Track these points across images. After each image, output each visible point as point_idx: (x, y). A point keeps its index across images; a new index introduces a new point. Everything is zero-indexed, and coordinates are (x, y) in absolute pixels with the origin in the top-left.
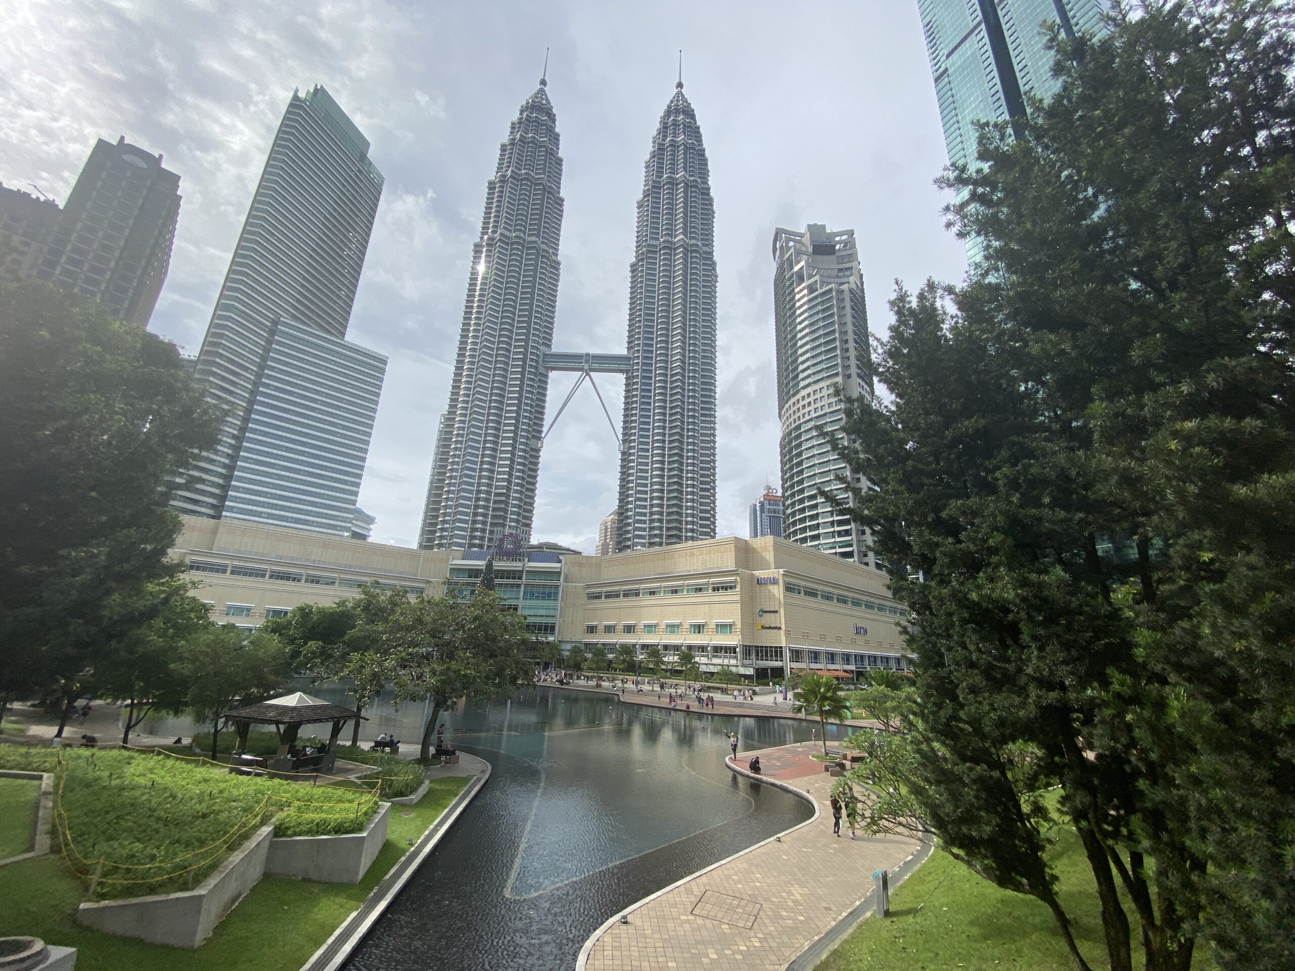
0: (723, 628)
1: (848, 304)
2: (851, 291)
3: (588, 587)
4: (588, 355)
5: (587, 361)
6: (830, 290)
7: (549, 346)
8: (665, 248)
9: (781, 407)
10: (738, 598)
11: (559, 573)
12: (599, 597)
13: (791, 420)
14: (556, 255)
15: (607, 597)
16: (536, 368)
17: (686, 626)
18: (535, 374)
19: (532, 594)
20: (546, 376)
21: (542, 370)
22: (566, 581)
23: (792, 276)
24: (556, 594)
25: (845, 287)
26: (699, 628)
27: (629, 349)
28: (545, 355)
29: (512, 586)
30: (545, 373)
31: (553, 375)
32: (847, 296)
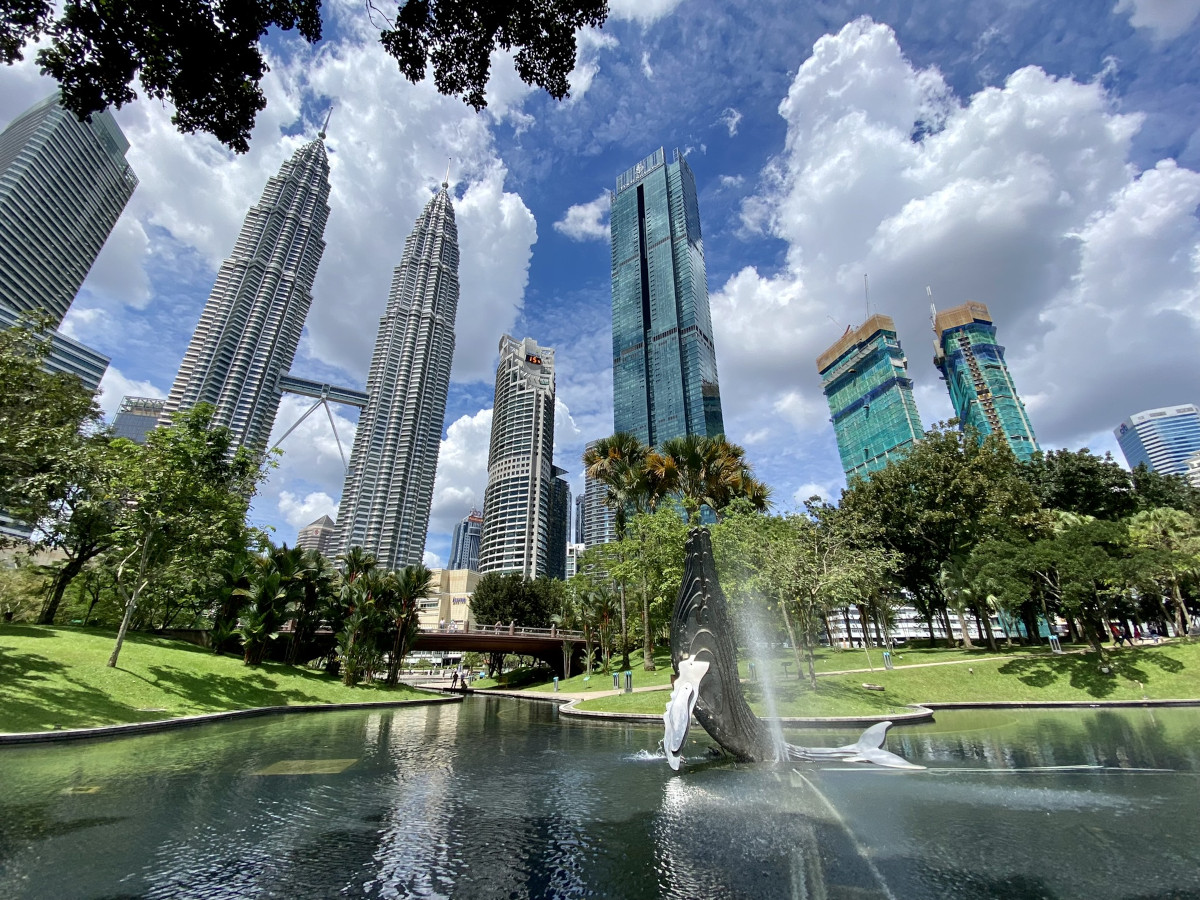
1: (542, 404)
2: (546, 398)
4: (327, 385)
5: (325, 391)
6: (533, 393)
7: (288, 370)
8: (415, 315)
9: (490, 464)
13: (496, 476)
14: (309, 290)
16: (272, 388)
18: (269, 394)
20: (280, 397)
21: (276, 390)
23: (509, 374)
25: (541, 392)
27: (369, 388)
28: (283, 378)
30: (279, 393)
32: (542, 398)
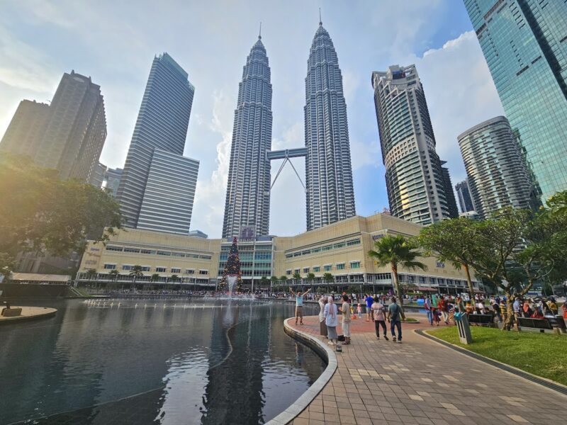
0: (355, 265)
2: (416, 91)
3: (286, 251)
4: (287, 150)
5: (287, 153)
6: (404, 93)
7: (270, 149)
8: (319, 95)
9: (384, 157)
10: (361, 248)
11: (271, 246)
12: (292, 256)
13: (390, 162)
14: (270, 109)
15: (296, 255)
16: (264, 159)
17: (335, 266)
18: (264, 162)
19: (259, 256)
20: (269, 163)
22: (275, 249)
23: (383, 91)
24: (270, 256)
25: (412, 90)
26: (341, 266)
27: (306, 144)
28: (268, 153)
29: (249, 253)
30: (268, 161)
31: (272, 161)
32: (414, 94)
